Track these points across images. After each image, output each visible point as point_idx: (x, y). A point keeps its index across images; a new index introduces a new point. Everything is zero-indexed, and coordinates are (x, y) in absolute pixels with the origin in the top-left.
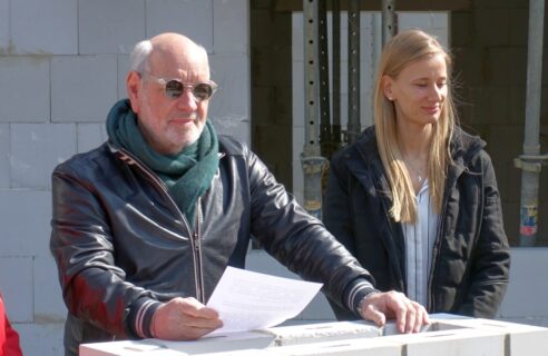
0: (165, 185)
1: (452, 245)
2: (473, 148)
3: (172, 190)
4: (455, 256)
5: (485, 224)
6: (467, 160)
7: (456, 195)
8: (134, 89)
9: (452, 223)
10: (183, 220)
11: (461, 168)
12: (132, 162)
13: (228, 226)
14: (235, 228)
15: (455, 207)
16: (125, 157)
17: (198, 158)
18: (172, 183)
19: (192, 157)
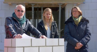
0: (19, 22)
1: (52, 33)
2: (55, 22)
4: (53, 35)
5: (56, 31)
6: (54, 24)
7: (53, 28)
8: (15, 11)
9: (52, 31)
10: (20, 27)
11: (53, 24)
12: (15, 19)
13: (26, 28)
14: (27, 29)
15: (53, 29)
16: (14, 18)
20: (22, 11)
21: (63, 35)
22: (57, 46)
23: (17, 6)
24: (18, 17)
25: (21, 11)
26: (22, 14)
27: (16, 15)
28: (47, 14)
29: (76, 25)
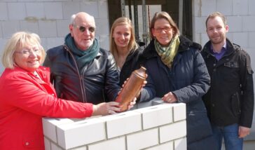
8: (71, 29)
22: (171, 123)
28: (119, 33)
29: (166, 66)
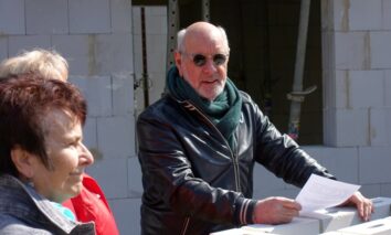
3: (218, 126)
10: (227, 146)
16: (190, 105)
17: (229, 103)
18: (218, 121)
19: (225, 103)
20: (218, 58)
21: (268, 96)
23: (183, 32)
24: (202, 92)
25: (210, 57)
26: (219, 72)
27: (191, 83)
